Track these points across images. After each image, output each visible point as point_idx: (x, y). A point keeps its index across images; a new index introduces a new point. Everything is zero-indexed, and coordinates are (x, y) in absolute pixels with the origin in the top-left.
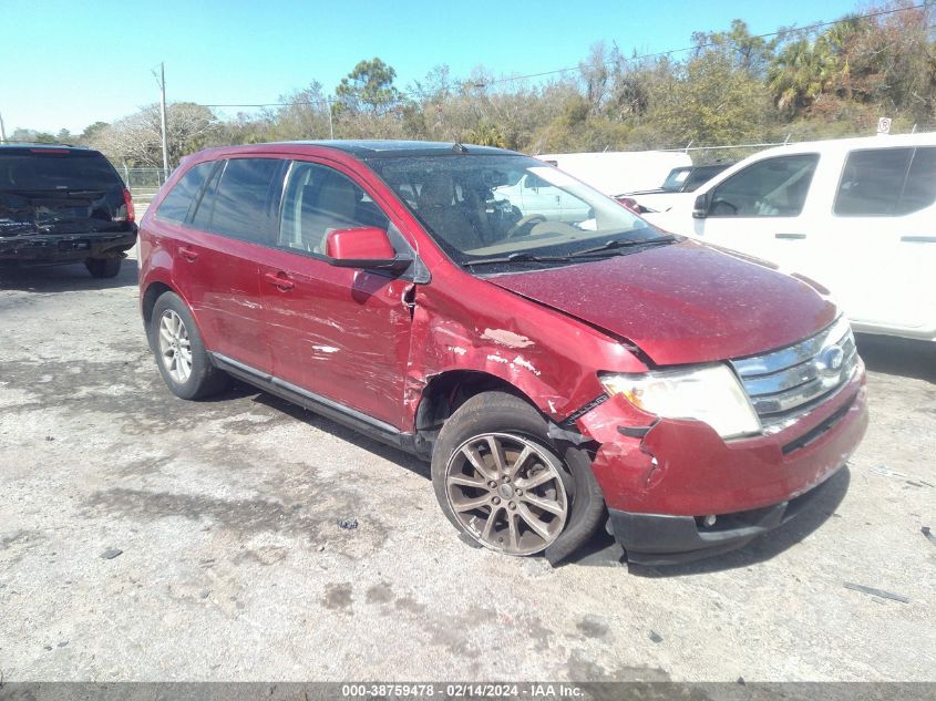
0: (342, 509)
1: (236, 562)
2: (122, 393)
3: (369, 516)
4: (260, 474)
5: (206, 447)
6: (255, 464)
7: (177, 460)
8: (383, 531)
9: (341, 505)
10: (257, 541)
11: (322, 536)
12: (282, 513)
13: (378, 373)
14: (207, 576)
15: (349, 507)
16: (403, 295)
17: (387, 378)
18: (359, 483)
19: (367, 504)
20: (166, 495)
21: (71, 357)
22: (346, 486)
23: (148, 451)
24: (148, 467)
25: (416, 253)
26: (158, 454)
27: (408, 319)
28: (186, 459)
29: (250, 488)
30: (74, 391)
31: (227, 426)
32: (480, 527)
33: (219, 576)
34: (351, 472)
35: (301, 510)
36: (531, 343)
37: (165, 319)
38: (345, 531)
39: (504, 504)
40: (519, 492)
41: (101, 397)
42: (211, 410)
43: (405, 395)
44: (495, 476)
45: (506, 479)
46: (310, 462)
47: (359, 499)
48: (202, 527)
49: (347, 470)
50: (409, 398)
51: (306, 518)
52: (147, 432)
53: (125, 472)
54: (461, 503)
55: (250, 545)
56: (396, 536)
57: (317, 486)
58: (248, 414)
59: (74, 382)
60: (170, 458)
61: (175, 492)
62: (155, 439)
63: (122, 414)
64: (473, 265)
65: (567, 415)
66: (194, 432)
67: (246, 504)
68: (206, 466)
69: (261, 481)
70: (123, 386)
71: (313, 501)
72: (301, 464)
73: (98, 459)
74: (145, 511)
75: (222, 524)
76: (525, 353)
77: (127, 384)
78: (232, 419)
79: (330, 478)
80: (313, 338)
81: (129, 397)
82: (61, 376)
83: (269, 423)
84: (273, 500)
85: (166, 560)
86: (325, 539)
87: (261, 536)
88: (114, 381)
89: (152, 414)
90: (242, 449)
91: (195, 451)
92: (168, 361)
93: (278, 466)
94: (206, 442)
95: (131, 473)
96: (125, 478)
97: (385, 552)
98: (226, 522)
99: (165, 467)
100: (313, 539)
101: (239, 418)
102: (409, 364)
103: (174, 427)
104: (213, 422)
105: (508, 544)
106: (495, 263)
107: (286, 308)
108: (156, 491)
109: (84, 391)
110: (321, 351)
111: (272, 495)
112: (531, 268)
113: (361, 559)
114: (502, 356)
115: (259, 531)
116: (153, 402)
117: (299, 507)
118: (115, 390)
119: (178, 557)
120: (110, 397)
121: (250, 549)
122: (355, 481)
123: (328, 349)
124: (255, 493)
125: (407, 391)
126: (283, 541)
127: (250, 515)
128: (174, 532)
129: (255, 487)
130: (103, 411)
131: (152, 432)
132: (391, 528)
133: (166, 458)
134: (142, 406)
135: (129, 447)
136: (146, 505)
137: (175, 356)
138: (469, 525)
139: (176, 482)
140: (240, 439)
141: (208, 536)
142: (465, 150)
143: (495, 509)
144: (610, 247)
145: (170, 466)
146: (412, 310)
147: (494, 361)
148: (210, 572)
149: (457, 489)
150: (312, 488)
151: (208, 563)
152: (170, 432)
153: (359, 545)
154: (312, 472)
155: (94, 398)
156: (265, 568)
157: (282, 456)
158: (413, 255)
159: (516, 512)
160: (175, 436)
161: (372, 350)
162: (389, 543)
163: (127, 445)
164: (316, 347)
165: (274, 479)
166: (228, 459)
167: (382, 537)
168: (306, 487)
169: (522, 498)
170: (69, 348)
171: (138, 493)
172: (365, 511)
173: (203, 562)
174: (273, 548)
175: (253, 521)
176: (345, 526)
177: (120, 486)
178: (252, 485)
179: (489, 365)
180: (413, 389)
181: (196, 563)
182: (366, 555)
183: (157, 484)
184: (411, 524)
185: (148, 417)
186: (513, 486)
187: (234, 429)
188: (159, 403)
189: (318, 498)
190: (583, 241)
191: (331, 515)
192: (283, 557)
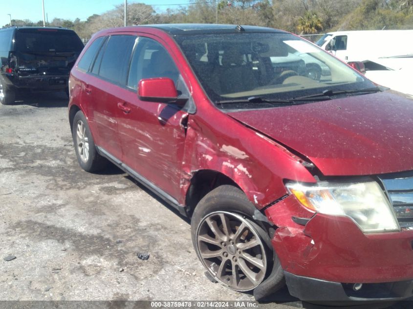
0: (144, 246)
1: (72, 272)
2: (56, 165)
3: (157, 253)
4: (106, 220)
5: (86, 200)
6: (108, 213)
7: (67, 207)
8: (161, 263)
9: (145, 244)
10: (88, 261)
11: (126, 262)
12: (110, 245)
13: (169, 167)
14: (53, 279)
15: (148, 246)
16: (181, 120)
17: (173, 170)
18: (160, 232)
19: (159, 245)
20: (53, 226)
21: (40, 143)
22: (152, 232)
23: (55, 200)
24: (52, 209)
25: (191, 94)
26: (59, 202)
27: (183, 135)
28: (72, 206)
29: (98, 228)
30: (33, 162)
31: (102, 189)
32: (216, 270)
33: (60, 279)
34: (158, 224)
35: (120, 245)
36: (247, 156)
37: (79, 125)
38: (140, 261)
39: (230, 257)
40: (239, 250)
41: (45, 166)
42: (97, 179)
43: (181, 182)
44: (225, 239)
45: (231, 241)
46: (137, 216)
47: (156, 241)
48: (63, 248)
49: (156, 222)
50: (184, 184)
51: (121, 250)
52: (59, 189)
53: (39, 211)
54: (205, 253)
55: (84, 262)
56: (168, 268)
57: (136, 230)
58: (116, 183)
59: (35, 156)
60: (64, 205)
61: (58, 225)
62: (61, 193)
63: (51, 177)
64: (223, 104)
65: (264, 206)
66: (84, 191)
67: (93, 237)
68: (81, 212)
69: (106, 224)
70: (58, 161)
71: (130, 239)
72: (133, 217)
73: (28, 202)
74: (39, 235)
75: (74, 247)
76: (244, 162)
77: (61, 160)
78: (107, 185)
79: (145, 226)
80: (139, 143)
81: (59, 168)
82: (30, 153)
83: (125, 190)
84: (107, 236)
85: (36, 266)
86: (127, 264)
87: (92, 258)
88: (55, 158)
89: (66, 178)
90: (104, 203)
91: (79, 202)
92: (80, 149)
93: (119, 216)
94: (87, 197)
95: (41, 211)
96: (38, 214)
97: (157, 277)
98: (77, 247)
99: (59, 210)
100: (120, 264)
101: (111, 185)
102: (183, 163)
103: (74, 188)
104: (96, 186)
105: (232, 283)
106: (238, 103)
107: (127, 124)
108: (49, 223)
109: (38, 162)
110: (142, 151)
111: (109, 233)
112: (263, 106)
113: (142, 280)
114: (231, 163)
115: (92, 254)
116: (70, 172)
117: (120, 242)
118: (53, 163)
119: (43, 264)
120: (49, 167)
121: (83, 264)
122: (158, 230)
123: (146, 150)
124: (99, 231)
125: (182, 180)
126: (104, 262)
127: (92, 243)
128: (48, 249)
129: (101, 227)
130: (42, 175)
131: (62, 189)
132: (167, 262)
133: (62, 205)
134: (63, 173)
135: (46, 197)
136: (41, 232)
137: (83, 146)
138: (210, 267)
139: (61, 219)
140: (106, 197)
141: (64, 254)
142: (242, 30)
143: (224, 260)
144: (326, 94)
145: (63, 210)
146: (186, 130)
147: (227, 166)
148: (56, 276)
149: (203, 244)
150: (132, 231)
151: (56, 270)
152: (71, 190)
153: (145, 270)
154: (136, 221)
155: (41, 166)
156: (86, 278)
157: (123, 210)
158: (189, 95)
159: (236, 263)
160: (72, 192)
161: (165, 153)
162: (163, 272)
163: (46, 195)
164: (140, 148)
165: (114, 224)
166: (95, 209)
167: (160, 267)
168: (129, 230)
169: (240, 255)
170: (41, 138)
171: (40, 224)
172: (156, 249)
173: (54, 269)
174: (96, 266)
175: (92, 248)
176: (140, 258)
177: (32, 219)
178: (100, 225)
179: (223, 168)
180: (185, 179)
181: (51, 269)
182: (146, 278)
183: (52, 220)
184: (181, 261)
185: (63, 180)
186: (235, 246)
187: (106, 191)
188: (73, 172)
189: (134, 238)
190: (307, 90)
191: (136, 249)
192: (99, 273)
